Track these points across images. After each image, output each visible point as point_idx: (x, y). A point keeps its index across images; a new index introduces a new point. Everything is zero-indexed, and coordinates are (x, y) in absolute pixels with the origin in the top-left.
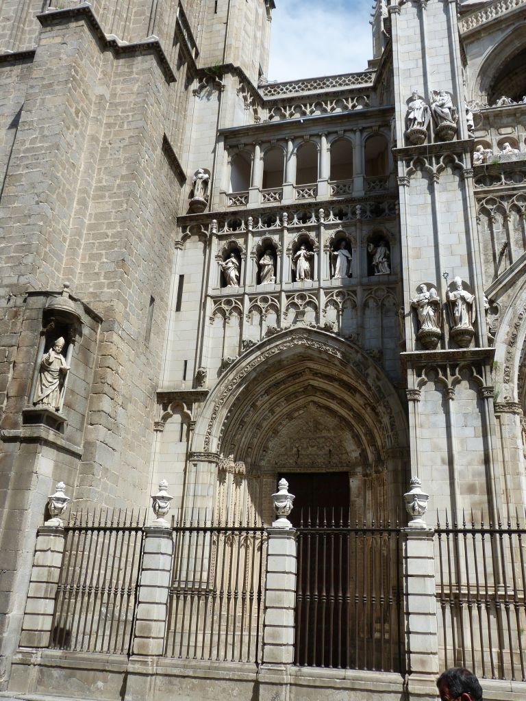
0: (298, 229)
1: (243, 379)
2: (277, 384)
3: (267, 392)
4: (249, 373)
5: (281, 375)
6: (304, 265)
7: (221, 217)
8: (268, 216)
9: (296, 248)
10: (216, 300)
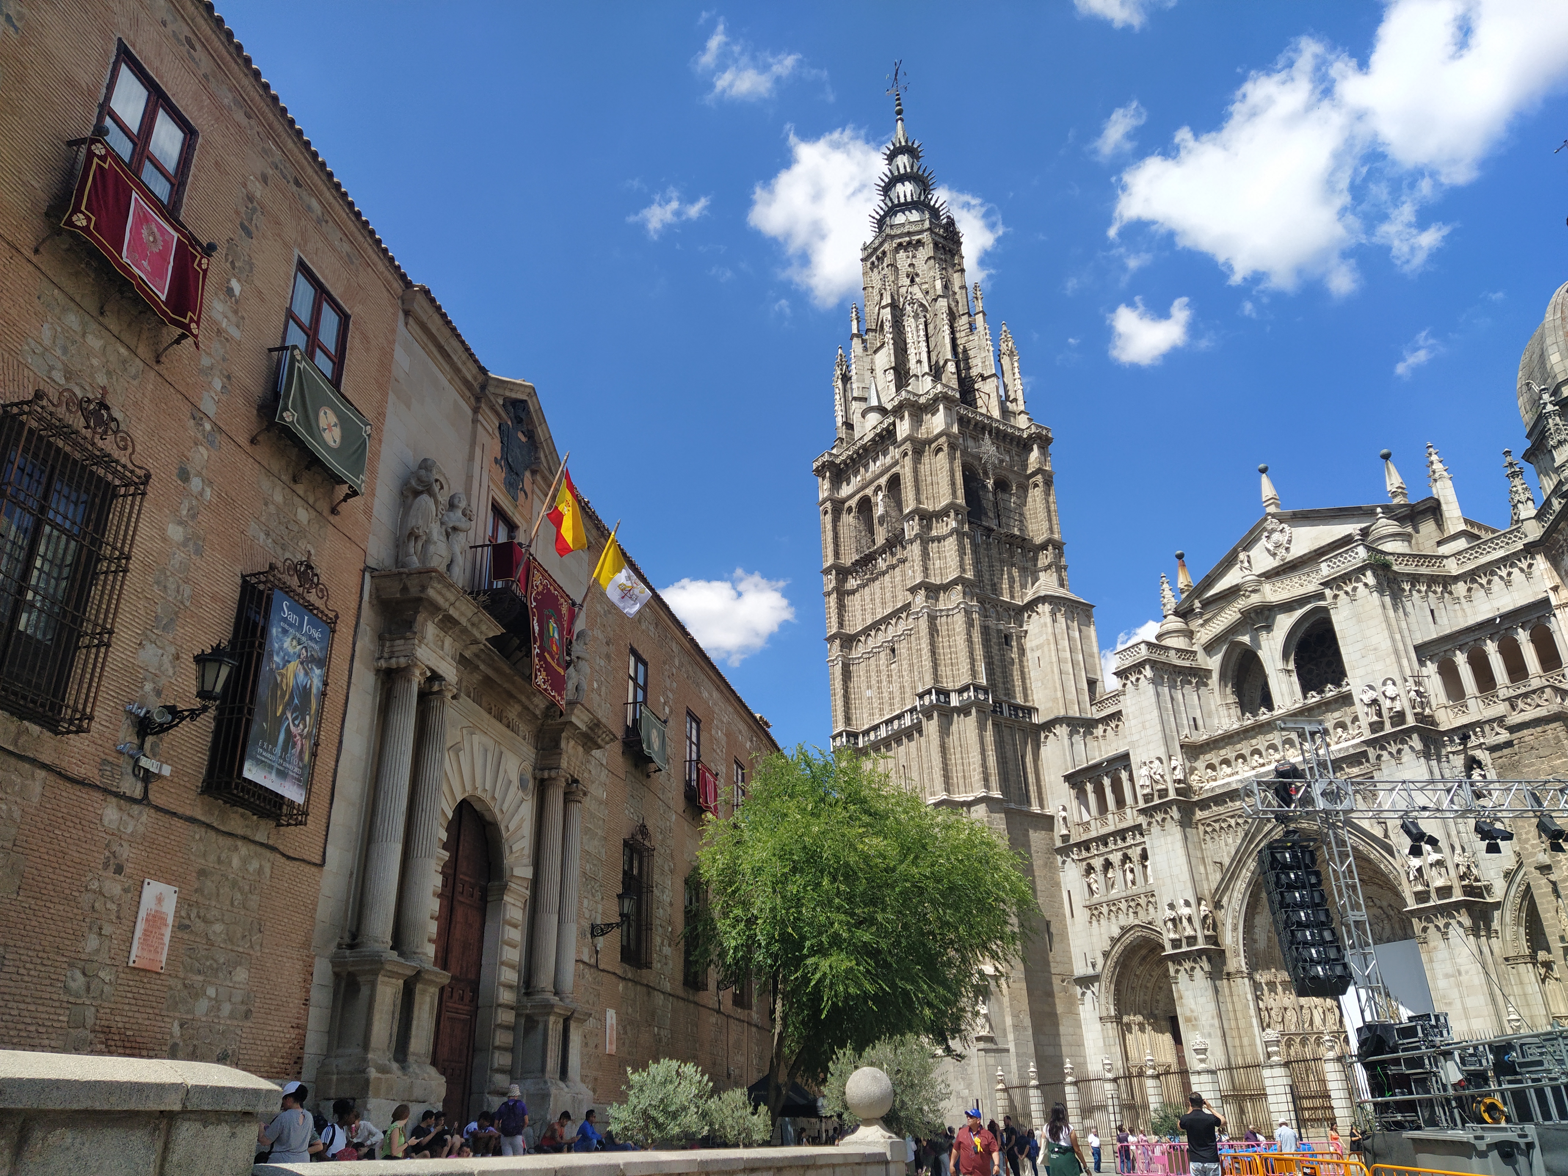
0: (1121, 849)
1: (1116, 963)
2: (1144, 958)
3: (1141, 964)
4: (1118, 959)
5: (1144, 952)
6: (1129, 876)
7: (1078, 845)
8: (1103, 840)
9: (1123, 863)
10: (1089, 907)
